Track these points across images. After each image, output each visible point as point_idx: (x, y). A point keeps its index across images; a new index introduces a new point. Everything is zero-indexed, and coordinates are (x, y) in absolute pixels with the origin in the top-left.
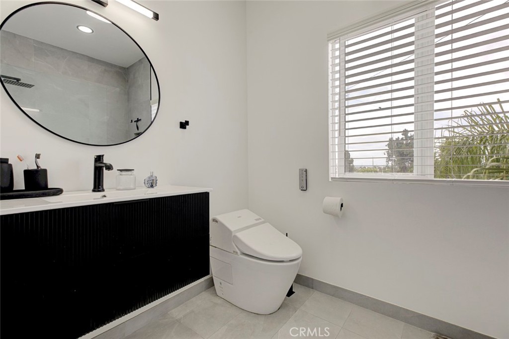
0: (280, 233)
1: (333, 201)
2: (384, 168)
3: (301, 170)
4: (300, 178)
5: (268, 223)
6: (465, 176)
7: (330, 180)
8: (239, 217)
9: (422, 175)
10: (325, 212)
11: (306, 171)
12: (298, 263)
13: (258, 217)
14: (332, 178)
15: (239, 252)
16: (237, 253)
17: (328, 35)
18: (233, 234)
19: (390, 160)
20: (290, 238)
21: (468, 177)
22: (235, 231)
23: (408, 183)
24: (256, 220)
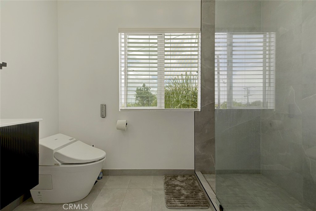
0: (88, 145)
1: (121, 122)
2: (134, 104)
3: (102, 106)
4: (101, 110)
5: (79, 141)
6: (176, 107)
7: (120, 111)
8: (56, 140)
9: (160, 107)
10: (118, 129)
11: (105, 106)
12: (103, 161)
13: (71, 138)
14: (121, 109)
15: (60, 163)
16: (58, 165)
17: (119, 29)
18: (54, 152)
19: (137, 100)
20: (95, 147)
21: (177, 108)
22: (55, 149)
23: (155, 111)
24: (70, 140)
